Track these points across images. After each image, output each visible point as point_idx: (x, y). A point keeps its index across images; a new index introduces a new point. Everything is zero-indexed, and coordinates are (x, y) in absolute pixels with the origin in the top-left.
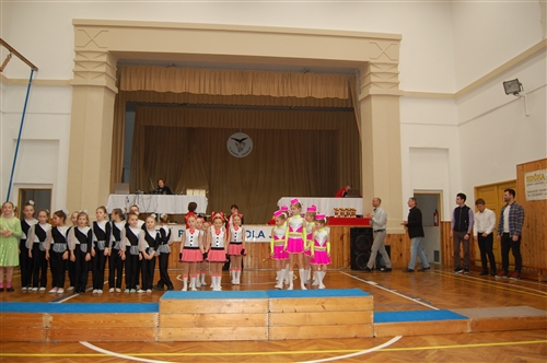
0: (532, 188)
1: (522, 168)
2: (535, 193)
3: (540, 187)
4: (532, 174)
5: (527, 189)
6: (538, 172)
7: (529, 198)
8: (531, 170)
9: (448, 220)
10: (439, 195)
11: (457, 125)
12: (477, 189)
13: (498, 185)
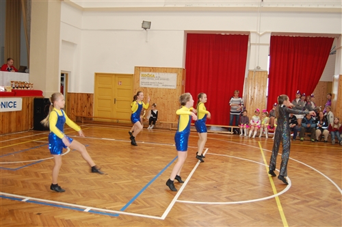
0: (146, 81)
1: (138, 69)
2: (147, 83)
3: (151, 81)
4: (147, 73)
5: (141, 80)
6: (150, 73)
7: (141, 86)
8: (145, 71)
9: (72, 91)
10: (67, 74)
11: (82, 30)
12: (96, 74)
13: (116, 75)
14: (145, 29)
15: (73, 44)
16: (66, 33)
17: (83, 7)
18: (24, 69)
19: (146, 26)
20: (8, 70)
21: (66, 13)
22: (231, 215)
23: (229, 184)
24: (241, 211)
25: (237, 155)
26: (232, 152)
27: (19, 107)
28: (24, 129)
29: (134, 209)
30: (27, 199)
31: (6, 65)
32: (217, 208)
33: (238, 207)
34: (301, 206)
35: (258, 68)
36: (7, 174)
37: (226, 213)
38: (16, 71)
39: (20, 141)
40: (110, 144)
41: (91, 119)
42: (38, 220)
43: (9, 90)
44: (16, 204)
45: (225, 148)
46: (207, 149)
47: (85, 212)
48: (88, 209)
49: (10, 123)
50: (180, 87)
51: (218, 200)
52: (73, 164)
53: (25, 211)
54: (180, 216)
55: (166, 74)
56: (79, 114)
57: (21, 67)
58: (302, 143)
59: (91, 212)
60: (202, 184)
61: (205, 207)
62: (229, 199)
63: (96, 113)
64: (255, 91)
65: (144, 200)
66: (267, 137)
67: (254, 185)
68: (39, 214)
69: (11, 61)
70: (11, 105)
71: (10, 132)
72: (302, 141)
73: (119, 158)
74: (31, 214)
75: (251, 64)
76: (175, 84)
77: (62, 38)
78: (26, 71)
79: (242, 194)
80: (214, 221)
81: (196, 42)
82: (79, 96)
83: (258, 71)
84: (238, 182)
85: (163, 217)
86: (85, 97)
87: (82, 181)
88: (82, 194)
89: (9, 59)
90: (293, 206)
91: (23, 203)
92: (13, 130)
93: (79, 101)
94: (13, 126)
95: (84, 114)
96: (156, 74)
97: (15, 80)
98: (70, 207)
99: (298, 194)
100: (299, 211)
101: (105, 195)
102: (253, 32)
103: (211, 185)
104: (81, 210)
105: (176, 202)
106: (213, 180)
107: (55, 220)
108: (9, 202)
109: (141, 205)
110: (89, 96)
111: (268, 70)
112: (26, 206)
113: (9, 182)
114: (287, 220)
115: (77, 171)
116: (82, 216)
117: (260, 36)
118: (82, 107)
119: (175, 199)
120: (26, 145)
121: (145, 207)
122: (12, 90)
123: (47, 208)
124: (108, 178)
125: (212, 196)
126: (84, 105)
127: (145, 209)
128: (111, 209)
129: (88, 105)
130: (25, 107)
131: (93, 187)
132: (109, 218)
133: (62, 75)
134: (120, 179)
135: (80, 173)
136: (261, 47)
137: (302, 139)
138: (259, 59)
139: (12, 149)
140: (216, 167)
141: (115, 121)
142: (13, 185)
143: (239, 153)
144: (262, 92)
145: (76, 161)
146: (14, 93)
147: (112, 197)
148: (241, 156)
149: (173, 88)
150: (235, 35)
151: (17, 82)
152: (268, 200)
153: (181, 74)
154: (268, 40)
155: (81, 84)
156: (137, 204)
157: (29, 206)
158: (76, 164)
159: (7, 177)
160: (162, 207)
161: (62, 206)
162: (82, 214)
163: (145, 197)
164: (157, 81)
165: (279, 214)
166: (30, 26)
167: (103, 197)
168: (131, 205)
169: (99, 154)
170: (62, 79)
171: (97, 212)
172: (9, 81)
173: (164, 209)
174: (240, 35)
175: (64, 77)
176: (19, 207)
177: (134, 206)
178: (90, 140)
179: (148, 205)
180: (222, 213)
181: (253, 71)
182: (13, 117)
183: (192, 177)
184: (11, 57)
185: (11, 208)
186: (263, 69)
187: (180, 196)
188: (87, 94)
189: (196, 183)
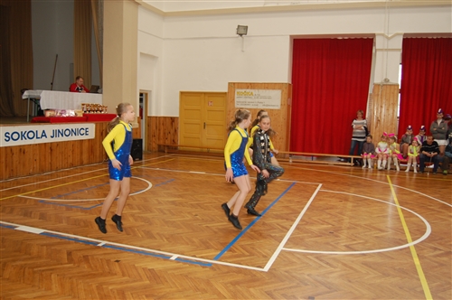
0: (242, 100)
1: (232, 86)
2: (245, 103)
3: (248, 100)
4: (243, 91)
5: (236, 100)
6: (248, 90)
7: (237, 106)
8: (242, 88)
9: (153, 115)
10: (146, 94)
11: (164, 39)
12: (182, 93)
13: (205, 93)
14: (241, 35)
15: (153, 58)
16: (144, 45)
17: (165, 11)
18: (96, 89)
19: (242, 31)
20: (78, 91)
21: (144, 19)
22: (351, 268)
23: (349, 228)
24: (366, 264)
25: (359, 192)
26: (353, 189)
27: (92, 135)
28: (98, 160)
29: (230, 257)
30: (103, 243)
31: (75, 85)
32: (334, 259)
33: (361, 259)
34: (445, 259)
35: (386, 80)
36: (80, 213)
37: (345, 265)
38: (88, 92)
39: (93, 175)
40: (200, 178)
41: (176, 148)
42: (117, 268)
43: (80, 115)
44: (92, 249)
45: (343, 184)
46: (321, 185)
47: (172, 261)
48: (175, 257)
49: (81, 153)
50: (286, 107)
51: (335, 249)
52: (156, 202)
53: (101, 257)
54: (288, 268)
55: (268, 91)
56: (161, 142)
57: (93, 87)
58: (445, 177)
59: (178, 259)
60: (314, 228)
61: (318, 257)
62: (349, 248)
63: (181, 141)
64: (383, 111)
65: (242, 246)
66: (398, 169)
67: (382, 231)
68: (117, 261)
69: (81, 79)
70: (82, 132)
71: (82, 164)
72: (445, 174)
73: (211, 195)
74: (108, 261)
75: (377, 76)
76: (279, 104)
77: (139, 50)
78: (99, 91)
79: (367, 242)
80: (331, 276)
81: (304, 49)
82: (162, 120)
83: (386, 85)
84: (361, 226)
85: (266, 269)
86: (169, 122)
87: (167, 222)
88: (167, 239)
89: (78, 78)
90: (434, 259)
91: (99, 247)
92: (85, 161)
93: (162, 126)
94: (85, 156)
95: (168, 142)
96: (255, 92)
97: (87, 102)
98: (154, 254)
99: (440, 244)
100: (441, 265)
101: (194, 240)
102: (379, 35)
103: (326, 230)
104: (167, 258)
105: (282, 251)
106: (328, 224)
107: (136, 268)
108: (83, 246)
109: (238, 253)
110: (173, 120)
111: (400, 83)
112: (101, 252)
113: (82, 224)
114: (426, 276)
115: (161, 211)
116: (167, 265)
117: (388, 39)
118: (164, 133)
119: (281, 247)
120: (101, 179)
121: (244, 256)
122: (84, 115)
123: (126, 254)
124: (198, 219)
125: (328, 243)
126: (167, 132)
127: (243, 258)
128: (202, 257)
129: (172, 131)
130: (99, 134)
131: (180, 231)
132: (200, 269)
133: (141, 95)
134: (213, 220)
135: (165, 214)
136: (390, 53)
137: (445, 172)
138: (387, 69)
139: (84, 184)
140: (332, 208)
141: (205, 150)
142: (87, 226)
143: (361, 189)
144: (391, 111)
145: (159, 199)
146: (86, 118)
147: (203, 243)
148: (365, 193)
149: (277, 108)
150: (356, 39)
151: (88, 105)
152: (401, 250)
153: (286, 91)
154: (399, 44)
155: (164, 106)
156: (234, 251)
157: (106, 252)
158: (160, 203)
159: (79, 217)
160: (265, 257)
161: (143, 252)
162: (168, 262)
163: (243, 243)
164: (257, 100)
165: (415, 268)
166: (102, 37)
167: (193, 242)
168: (227, 254)
169: (186, 190)
170: (141, 100)
171: (186, 260)
172: (80, 104)
173: (267, 258)
174: (362, 39)
175: (143, 97)
176: (95, 252)
177: (230, 254)
178: (176, 174)
179: (248, 254)
180: (340, 265)
181: (379, 85)
182: (86, 146)
183: (302, 220)
184: (82, 75)
185: (86, 254)
186: (392, 81)
187: (287, 244)
188: (171, 118)
189: (307, 227)
